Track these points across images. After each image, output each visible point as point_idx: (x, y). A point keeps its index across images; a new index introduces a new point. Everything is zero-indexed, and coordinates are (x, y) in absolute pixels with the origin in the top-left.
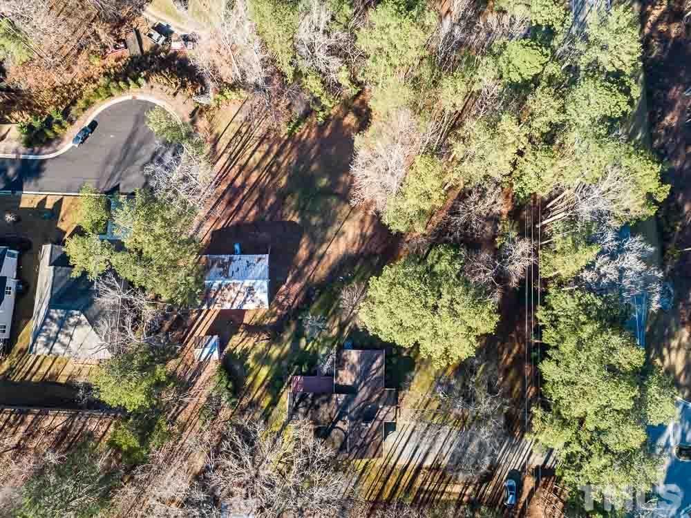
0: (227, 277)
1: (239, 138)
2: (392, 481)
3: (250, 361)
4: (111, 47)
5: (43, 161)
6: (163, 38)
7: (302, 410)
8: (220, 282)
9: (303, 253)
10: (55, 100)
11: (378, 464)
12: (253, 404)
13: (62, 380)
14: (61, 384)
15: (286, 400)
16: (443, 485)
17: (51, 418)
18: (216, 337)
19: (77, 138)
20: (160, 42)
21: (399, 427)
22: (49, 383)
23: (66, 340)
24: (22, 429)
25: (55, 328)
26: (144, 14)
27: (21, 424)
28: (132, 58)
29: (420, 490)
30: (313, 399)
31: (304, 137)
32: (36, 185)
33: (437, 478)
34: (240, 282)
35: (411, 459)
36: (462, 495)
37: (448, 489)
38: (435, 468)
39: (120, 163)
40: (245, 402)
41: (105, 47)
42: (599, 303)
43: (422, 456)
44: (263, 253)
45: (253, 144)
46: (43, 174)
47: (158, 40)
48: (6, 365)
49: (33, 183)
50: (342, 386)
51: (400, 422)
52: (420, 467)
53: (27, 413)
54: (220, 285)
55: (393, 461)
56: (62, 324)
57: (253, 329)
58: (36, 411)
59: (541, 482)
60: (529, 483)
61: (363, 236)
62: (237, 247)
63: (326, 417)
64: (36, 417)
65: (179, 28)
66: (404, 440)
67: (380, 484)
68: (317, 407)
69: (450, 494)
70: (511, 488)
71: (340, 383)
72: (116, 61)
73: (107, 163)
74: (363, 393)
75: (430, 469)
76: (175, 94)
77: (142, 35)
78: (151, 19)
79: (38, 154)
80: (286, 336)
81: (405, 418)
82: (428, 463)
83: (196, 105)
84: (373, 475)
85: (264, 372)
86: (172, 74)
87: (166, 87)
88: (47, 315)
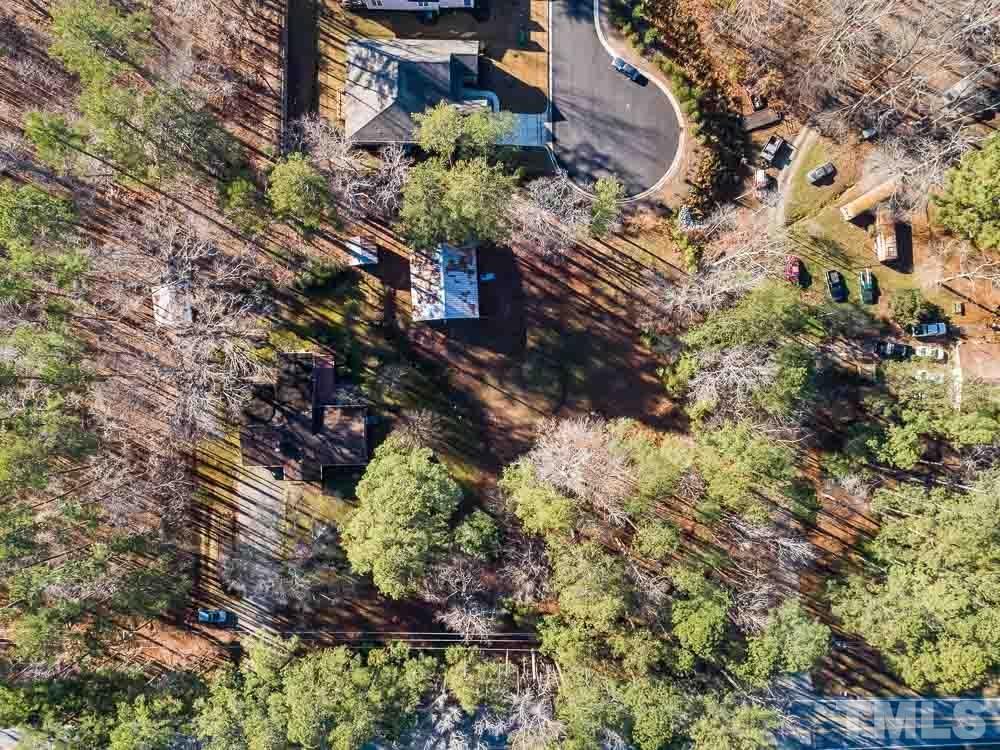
0: (447, 270)
1: (633, 268)
2: (218, 477)
3: (349, 302)
4: (754, 91)
5: (591, 19)
6: (769, 158)
7: (292, 368)
8: (441, 260)
9: (484, 355)
10: (676, 26)
11: (236, 460)
12: (298, 309)
13: (321, 77)
14: (316, 75)
15: (306, 348)
16: (216, 537)
17: (275, 72)
18: (375, 260)
19: (623, 64)
20: (763, 154)
21: (279, 483)
22: (318, 63)
23: (363, 82)
24: (262, 40)
25: (377, 68)
26: (805, 129)
27: (267, 38)
28: (740, 121)
29: (209, 510)
30: (306, 380)
31: (639, 348)
32: (560, 14)
33: (222, 528)
34: (442, 285)
35: (244, 498)
36: (207, 558)
37: (212, 543)
38: (235, 527)
39: (593, 116)
40: (302, 299)
41: (753, 83)
42: (407, 710)
43: (247, 511)
44: (480, 309)
45: (626, 284)
46: (574, 21)
47: (767, 152)
48: (336, 8)
49: (562, 10)
50: (322, 414)
51: (286, 484)
52: (236, 509)
53: (280, 44)
54: (437, 262)
55: (241, 477)
56: (381, 76)
57: (389, 303)
58: (283, 55)
59: (224, 652)
60: (224, 637)
61: (511, 428)
62: (490, 276)
63: (286, 398)
64: (275, 55)
65: (786, 177)
66: (265, 490)
67: (215, 463)
68: (295, 386)
69: (208, 545)
70: (217, 616)
71: (326, 412)
72: (734, 99)
73: (593, 100)
74: (315, 439)
75: (234, 520)
76: (688, 182)
77: (774, 129)
78: (799, 138)
79: (601, 11)
80: (381, 342)
81: (289, 490)
82: (241, 518)
83: (675, 211)
84: (224, 455)
85: (337, 318)
86: (718, 175)
87: (696, 169)
88: (391, 58)
